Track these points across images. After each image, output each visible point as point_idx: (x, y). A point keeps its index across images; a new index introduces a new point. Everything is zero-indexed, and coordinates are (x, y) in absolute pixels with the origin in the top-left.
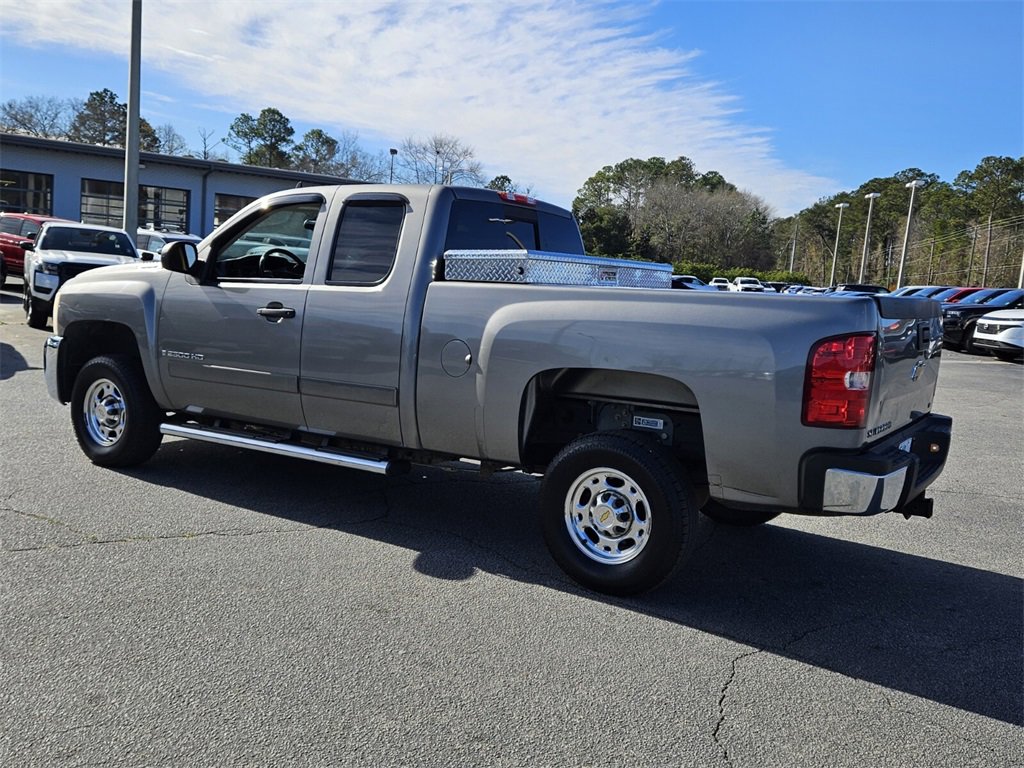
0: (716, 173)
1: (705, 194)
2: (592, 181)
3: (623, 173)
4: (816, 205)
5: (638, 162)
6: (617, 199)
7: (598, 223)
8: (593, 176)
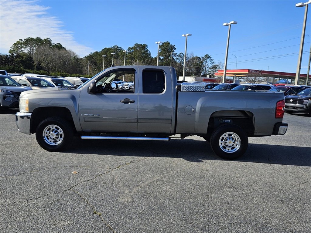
0: (59, 44)
1: (57, 50)
2: (15, 44)
3: (27, 42)
4: (90, 55)
5: (32, 38)
6: (26, 50)
7: (22, 59)
8: (16, 42)
